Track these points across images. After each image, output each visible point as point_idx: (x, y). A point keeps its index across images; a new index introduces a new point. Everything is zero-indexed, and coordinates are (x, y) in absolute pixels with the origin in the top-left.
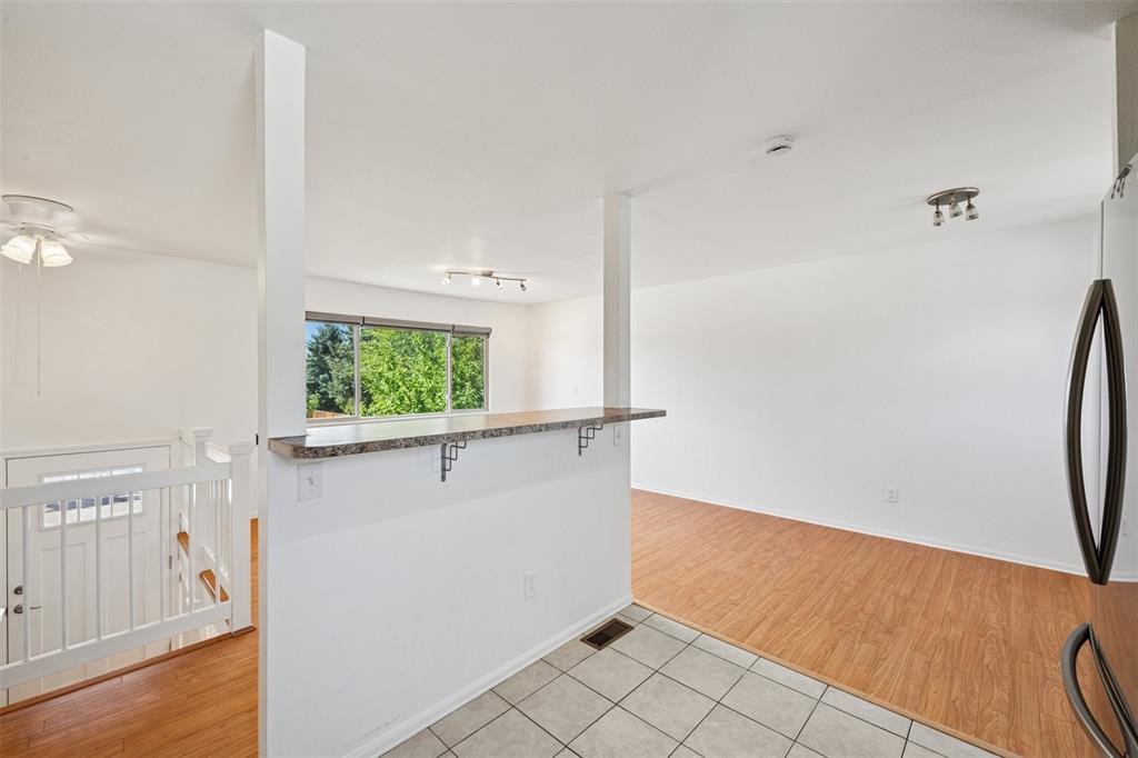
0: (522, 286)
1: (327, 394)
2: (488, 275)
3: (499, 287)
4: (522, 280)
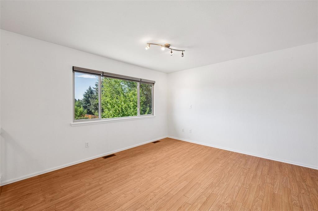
0: (183, 54)
1: (89, 109)
2: (168, 46)
3: (172, 54)
4: (183, 51)
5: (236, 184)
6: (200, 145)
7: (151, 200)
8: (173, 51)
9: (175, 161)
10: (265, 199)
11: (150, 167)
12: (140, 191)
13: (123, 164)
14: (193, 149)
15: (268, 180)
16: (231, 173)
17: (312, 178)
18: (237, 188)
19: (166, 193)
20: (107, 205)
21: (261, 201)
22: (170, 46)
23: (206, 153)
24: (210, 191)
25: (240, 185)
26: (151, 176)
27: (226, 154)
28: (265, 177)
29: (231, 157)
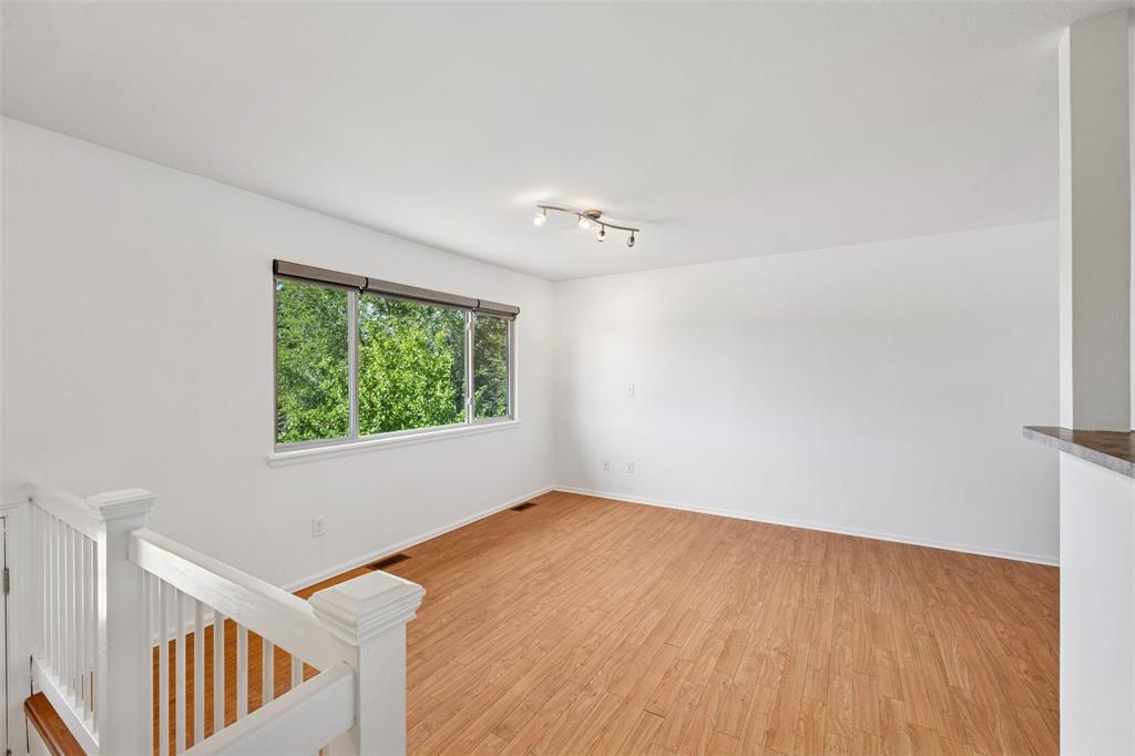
0: (632, 239)
2: (594, 216)
3: (603, 238)
4: (633, 230)
5: (784, 603)
6: (662, 508)
7: (582, 664)
8: (606, 229)
9: (608, 559)
10: (857, 626)
11: (540, 583)
12: (542, 649)
13: (451, 582)
14: (645, 520)
15: (856, 586)
16: (766, 577)
17: (947, 572)
18: (790, 611)
19: (618, 644)
20: (467, 694)
21: (848, 633)
22: (602, 216)
23: (685, 529)
24: (728, 626)
25: (794, 603)
26: (555, 607)
27: (741, 529)
28: (848, 580)
29: (755, 536)
